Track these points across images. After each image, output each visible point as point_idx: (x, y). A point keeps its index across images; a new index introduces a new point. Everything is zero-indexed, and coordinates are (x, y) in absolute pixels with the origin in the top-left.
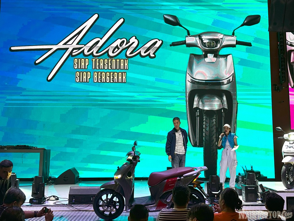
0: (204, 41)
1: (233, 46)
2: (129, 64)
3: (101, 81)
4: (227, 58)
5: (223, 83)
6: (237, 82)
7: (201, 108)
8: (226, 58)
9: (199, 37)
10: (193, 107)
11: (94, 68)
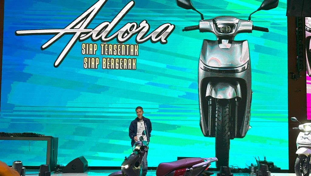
0: (219, 26)
1: (249, 31)
2: (139, 50)
3: (110, 67)
4: (242, 45)
5: (237, 70)
6: (252, 69)
7: (213, 96)
8: (241, 44)
9: (213, 22)
10: (206, 95)
11: (102, 54)
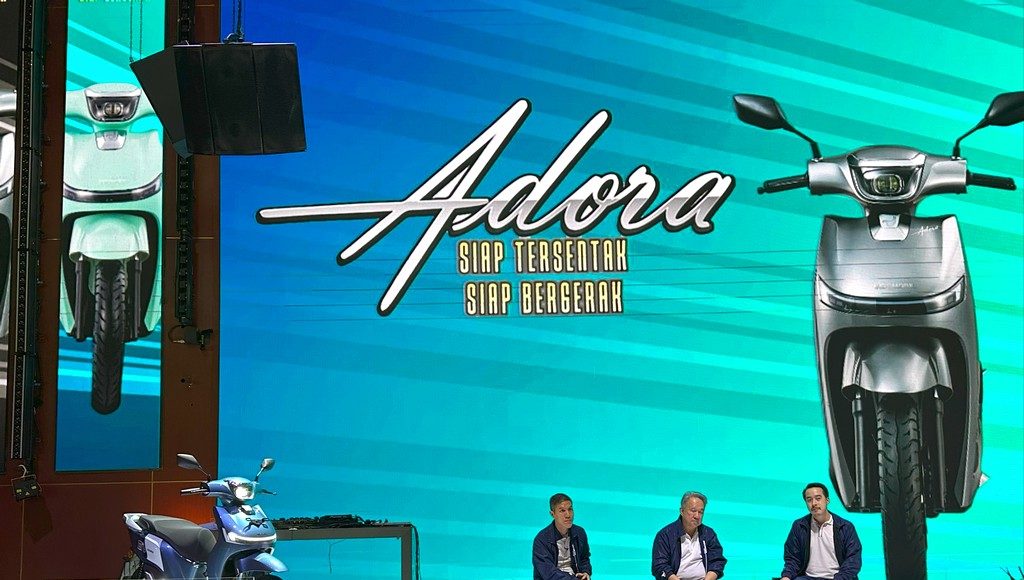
0: (867, 176)
1: (957, 189)
2: (630, 253)
4: (941, 228)
5: (933, 306)
6: (979, 301)
7: (866, 385)
8: (937, 228)
9: (850, 163)
10: (841, 384)
11: (520, 270)
